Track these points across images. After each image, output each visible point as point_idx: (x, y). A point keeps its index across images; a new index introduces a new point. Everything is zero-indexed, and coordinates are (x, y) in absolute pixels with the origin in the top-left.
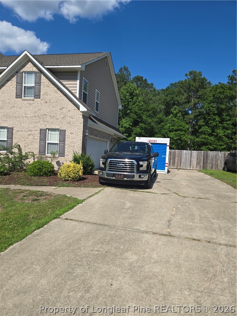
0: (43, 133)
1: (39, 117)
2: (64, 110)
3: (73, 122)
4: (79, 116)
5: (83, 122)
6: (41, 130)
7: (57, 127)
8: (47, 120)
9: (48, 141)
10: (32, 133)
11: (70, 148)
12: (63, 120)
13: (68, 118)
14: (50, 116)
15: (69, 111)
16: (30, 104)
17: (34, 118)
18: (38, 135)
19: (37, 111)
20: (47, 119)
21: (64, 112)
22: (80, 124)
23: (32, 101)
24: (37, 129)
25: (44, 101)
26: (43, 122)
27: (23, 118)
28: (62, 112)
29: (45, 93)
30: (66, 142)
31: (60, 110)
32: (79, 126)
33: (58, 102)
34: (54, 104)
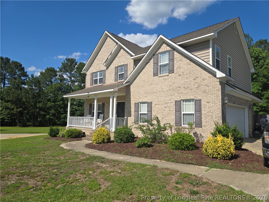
0: (178, 105)
1: (173, 90)
3: (209, 90)
4: (215, 83)
5: (220, 89)
6: (176, 102)
7: (192, 97)
8: (182, 92)
9: (183, 112)
10: (168, 105)
11: (207, 118)
12: (198, 90)
13: (203, 87)
14: (184, 87)
15: (204, 80)
16: (166, 80)
18: (174, 107)
19: (171, 85)
20: (181, 90)
21: (199, 81)
22: (217, 91)
23: (167, 76)
24: (172, 101)
25: (178, 75)
26: (177, 94)
27: (160, 92)
28: (196, 81)
29: (179, 67)
30: (203, 112)
31: (193, 81)
32: (217, 94)
33: (191, 73)
34: (187, 75)
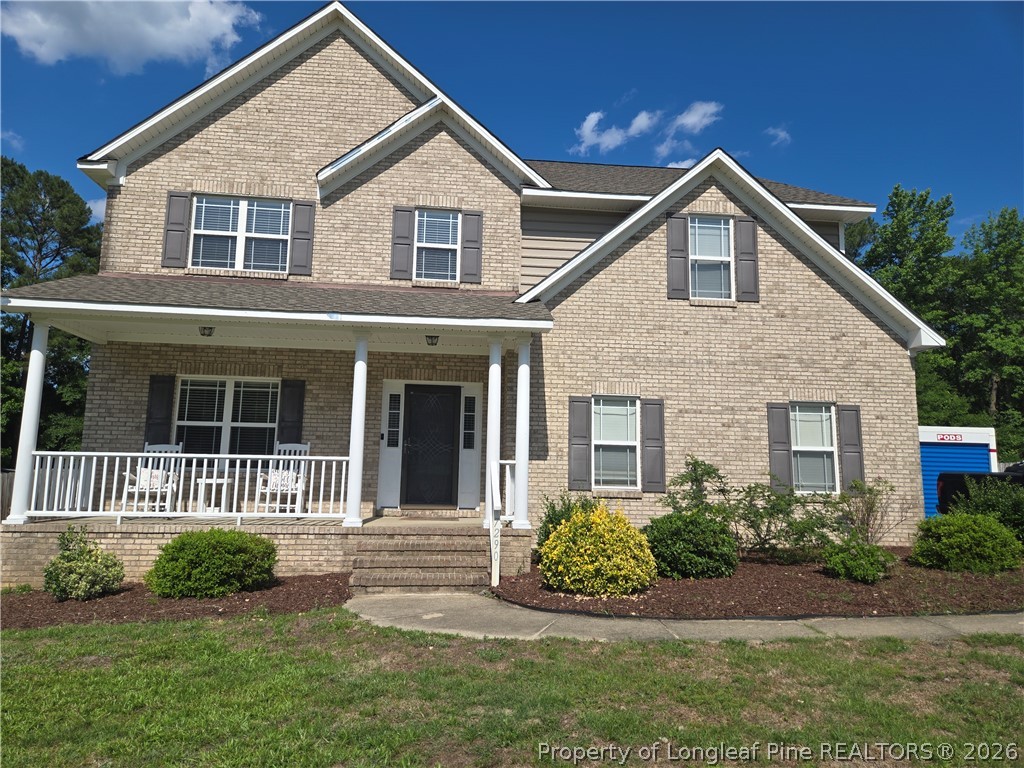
0: (779, 417)
2: (845, 343)
3: (883, 381)
4: (899, 360)
5: (914, 382)
6: (770, 407)
7: (829, 397)
8: (791, 373)
9: (796, 444)
11: (881, 467)
12: (846, 375)
13: (864, 367)
14: (800, 361)
15: (865, 344)
16: (724, 320)
17: (742, 368)
18: (762, 426)
20: (789, 369)
23: (730, 309)
24: (754, 403)
25: (774, 312)
28: (840, 346)
29: (776, 284)
30: (867, 448)
31: (831, 342)
32: (904, 394)
33: (823, 316)
34: (809, 321)
